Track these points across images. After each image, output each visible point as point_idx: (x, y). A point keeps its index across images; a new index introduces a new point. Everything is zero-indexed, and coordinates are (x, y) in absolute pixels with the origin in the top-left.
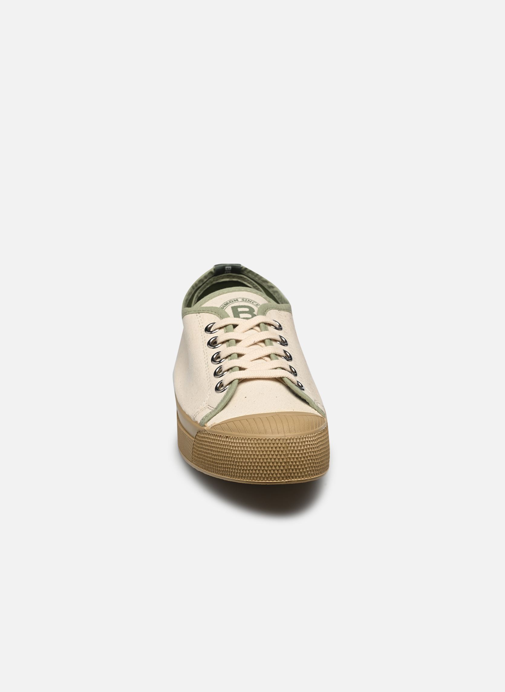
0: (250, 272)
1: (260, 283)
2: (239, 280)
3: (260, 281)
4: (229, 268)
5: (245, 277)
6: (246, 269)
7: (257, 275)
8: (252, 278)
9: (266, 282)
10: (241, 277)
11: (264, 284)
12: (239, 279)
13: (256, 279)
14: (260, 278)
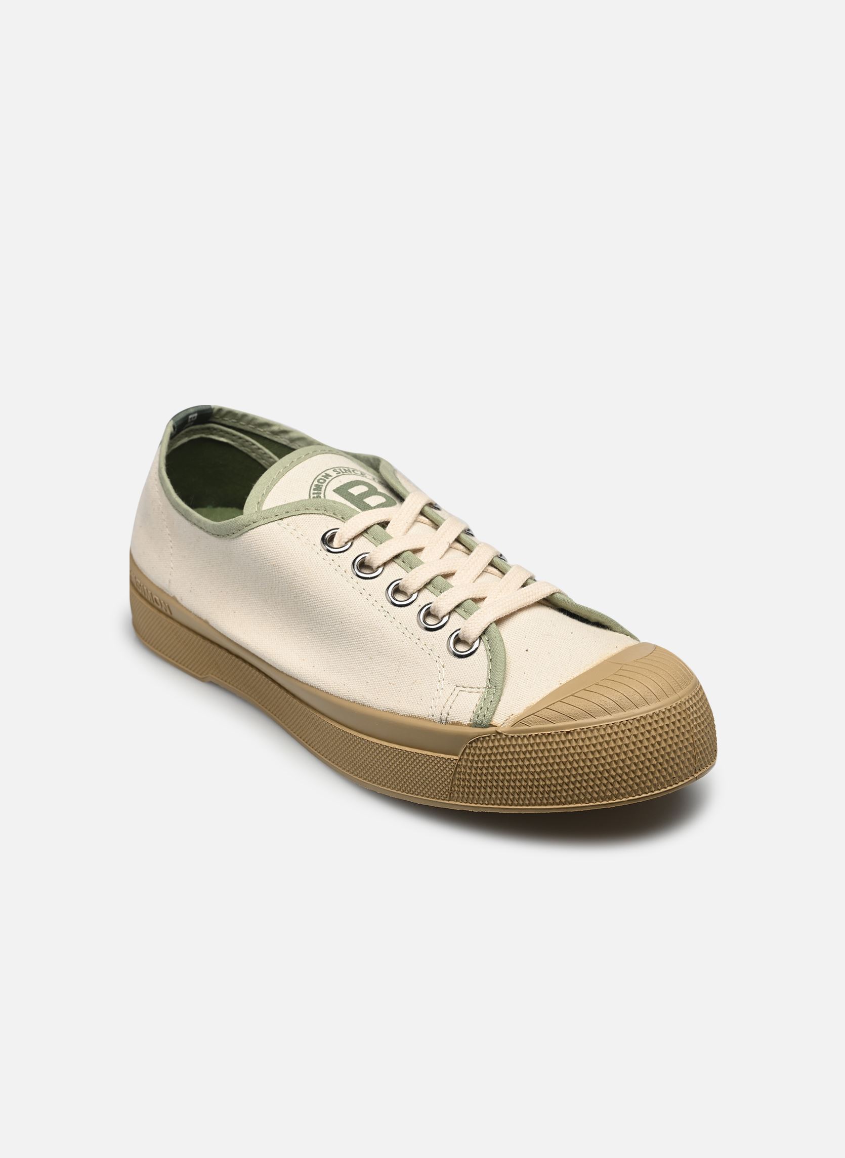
0: (231, 414)
1: (251, 430)
2: (204, 436)
3: (249, 428)
4: (194, 417)
5: (216, 426)
6: (220, 410)
7: (244, 416)
8: (231, 424)
9: (267, 424)
10: (209, 428)
11: (260, 431)
12: (203, 433)
13: (242, 425)
14: (252, 420)
